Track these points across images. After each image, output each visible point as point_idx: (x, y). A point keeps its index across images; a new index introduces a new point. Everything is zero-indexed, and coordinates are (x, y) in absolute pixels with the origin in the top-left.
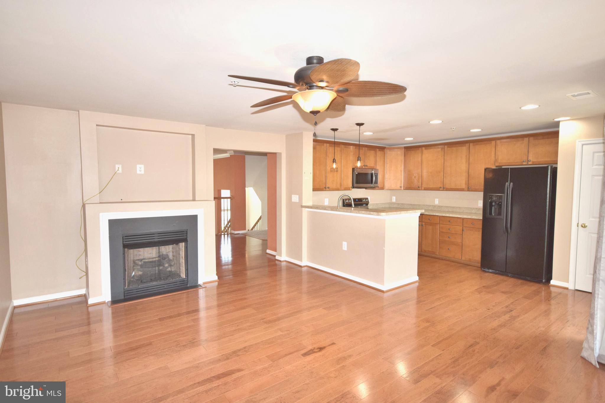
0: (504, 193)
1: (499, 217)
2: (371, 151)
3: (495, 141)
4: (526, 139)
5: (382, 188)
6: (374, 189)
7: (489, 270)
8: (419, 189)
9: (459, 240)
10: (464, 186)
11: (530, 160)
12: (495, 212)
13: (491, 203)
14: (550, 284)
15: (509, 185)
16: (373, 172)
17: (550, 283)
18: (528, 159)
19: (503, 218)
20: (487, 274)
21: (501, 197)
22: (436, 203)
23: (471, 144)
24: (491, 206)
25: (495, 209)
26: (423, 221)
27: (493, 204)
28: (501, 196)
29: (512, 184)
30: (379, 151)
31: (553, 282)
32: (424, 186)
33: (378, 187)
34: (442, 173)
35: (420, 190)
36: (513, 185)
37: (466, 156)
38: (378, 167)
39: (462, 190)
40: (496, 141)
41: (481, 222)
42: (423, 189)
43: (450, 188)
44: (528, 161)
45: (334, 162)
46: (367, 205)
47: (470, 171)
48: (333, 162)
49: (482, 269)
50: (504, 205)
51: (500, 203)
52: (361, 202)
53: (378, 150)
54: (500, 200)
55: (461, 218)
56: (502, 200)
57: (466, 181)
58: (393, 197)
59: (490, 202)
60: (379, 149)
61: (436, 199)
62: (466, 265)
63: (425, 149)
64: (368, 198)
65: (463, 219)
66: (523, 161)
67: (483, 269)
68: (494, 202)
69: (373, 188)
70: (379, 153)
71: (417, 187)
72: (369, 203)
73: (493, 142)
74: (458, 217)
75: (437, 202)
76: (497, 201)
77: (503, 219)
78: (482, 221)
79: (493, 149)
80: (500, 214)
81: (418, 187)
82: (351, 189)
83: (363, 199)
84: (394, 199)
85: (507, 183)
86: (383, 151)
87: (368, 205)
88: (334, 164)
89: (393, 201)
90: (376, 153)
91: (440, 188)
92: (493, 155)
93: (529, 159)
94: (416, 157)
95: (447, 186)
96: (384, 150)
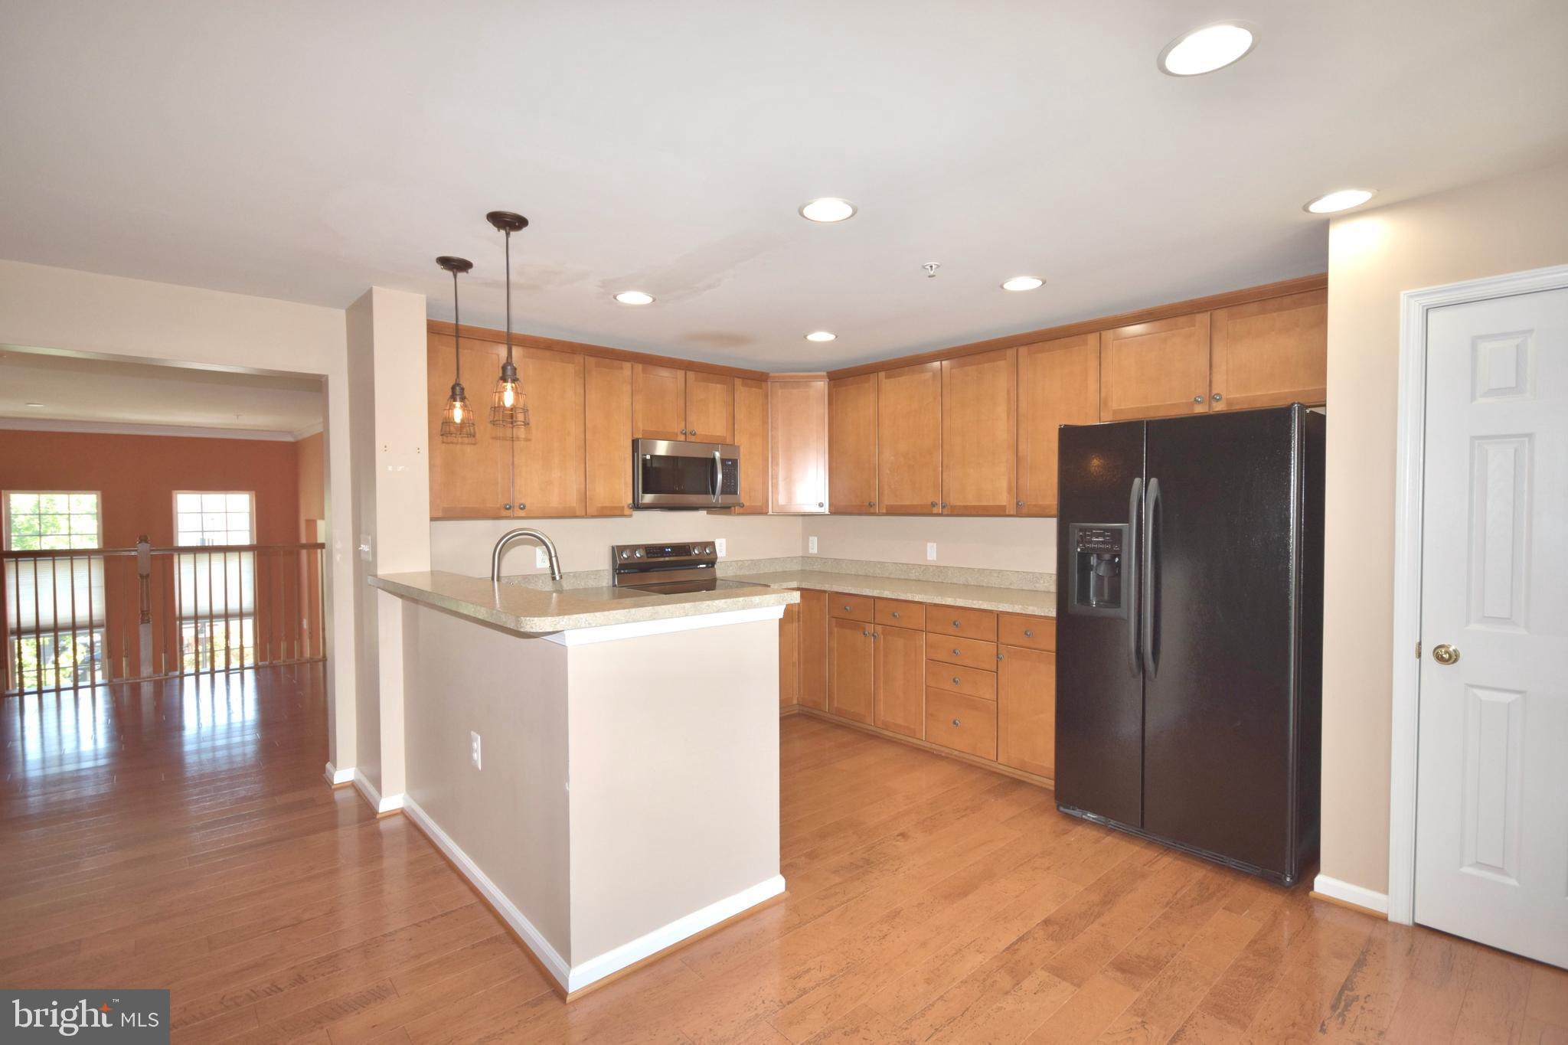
0: (1126, 519)
1: (1110, 612)
2: (712, 385)
3: (1098, 334)
4: (1203, 319)
5: (761, 511)
6: (730, 514)
7: (1085, 814)
8: (872, 511)
9: (988, 693)
10: (1004, 499)
11: (1217, 394)
12: (1099, 592)
13: (1084, 557)
14: (1311, 893)
15: (1145, 492)
16: (717, 455)
17: (1312, 888)
18: (1210, 391)
19: (1126, 618)
20: (1079, 830)
21: (1117, 536)
22: (929, 558)
23: (1023, 350)
24: (1085, 568)
25: (1100, 578)
26: (876, 622)
27: (1093, 560)
28: (1119, 531)
29: (1154, 481)
30: (744, 385)
31: (1324, 884)
32: (889, 500)
33: (742, 506)
34: (938, 457)
35: (874, 514)
36: (1161, 484)
37: (1008, 393)
38: (741, 440)
39: (998, 512)
40: (1100, 334)
41: (1052, 630)
42: (884, 511)
43: (962, 504)
44: (1213, 398)
45: (458, 398)
46: (713, 566)
47: (1020, 448)
48: (453, 398)
49: (1062, 809)
50: (1129, 566)
51: (1117, 560)
52: (687, 555)
53: (738, 382)
54: (1116, 548)
55: (991, 611)
56: (1121, 547)
57: (1010, 482)
58: (811, 538)
59: (1079, 553)
60: (743, 378)
61: (929, 545)
62: (1010, 784)
63: (887, 377)
64: (712, 544)
65: (999, 615)
66: (1195, 400)
67: (1065, 807)
68: (1095, 555)
69: (728, 510)
70: (743, 393)
71: (867, 504)
72: (718, 561)
73: (1092, 339)
74: (982, 607)
75: (932, 553)
76: (1107, 551)
77: (1128, 621)
78: (1055, 622)
79: (1093, 364)
80: (1115, 598)
81: (870, 505)
82: (627, 511)
83: (695, 545)
84: (814, 547)
85: (1137, 481)
86: (761, 388)
87: (716, 566)
88: (458, 404)
89: (811, 551)
90: (732, 392)
91: (933, 505)
92: (1093, 386)
93: (1214, 392)
94: (862, 405)
95: (955, 500)
96: (763, 384)
